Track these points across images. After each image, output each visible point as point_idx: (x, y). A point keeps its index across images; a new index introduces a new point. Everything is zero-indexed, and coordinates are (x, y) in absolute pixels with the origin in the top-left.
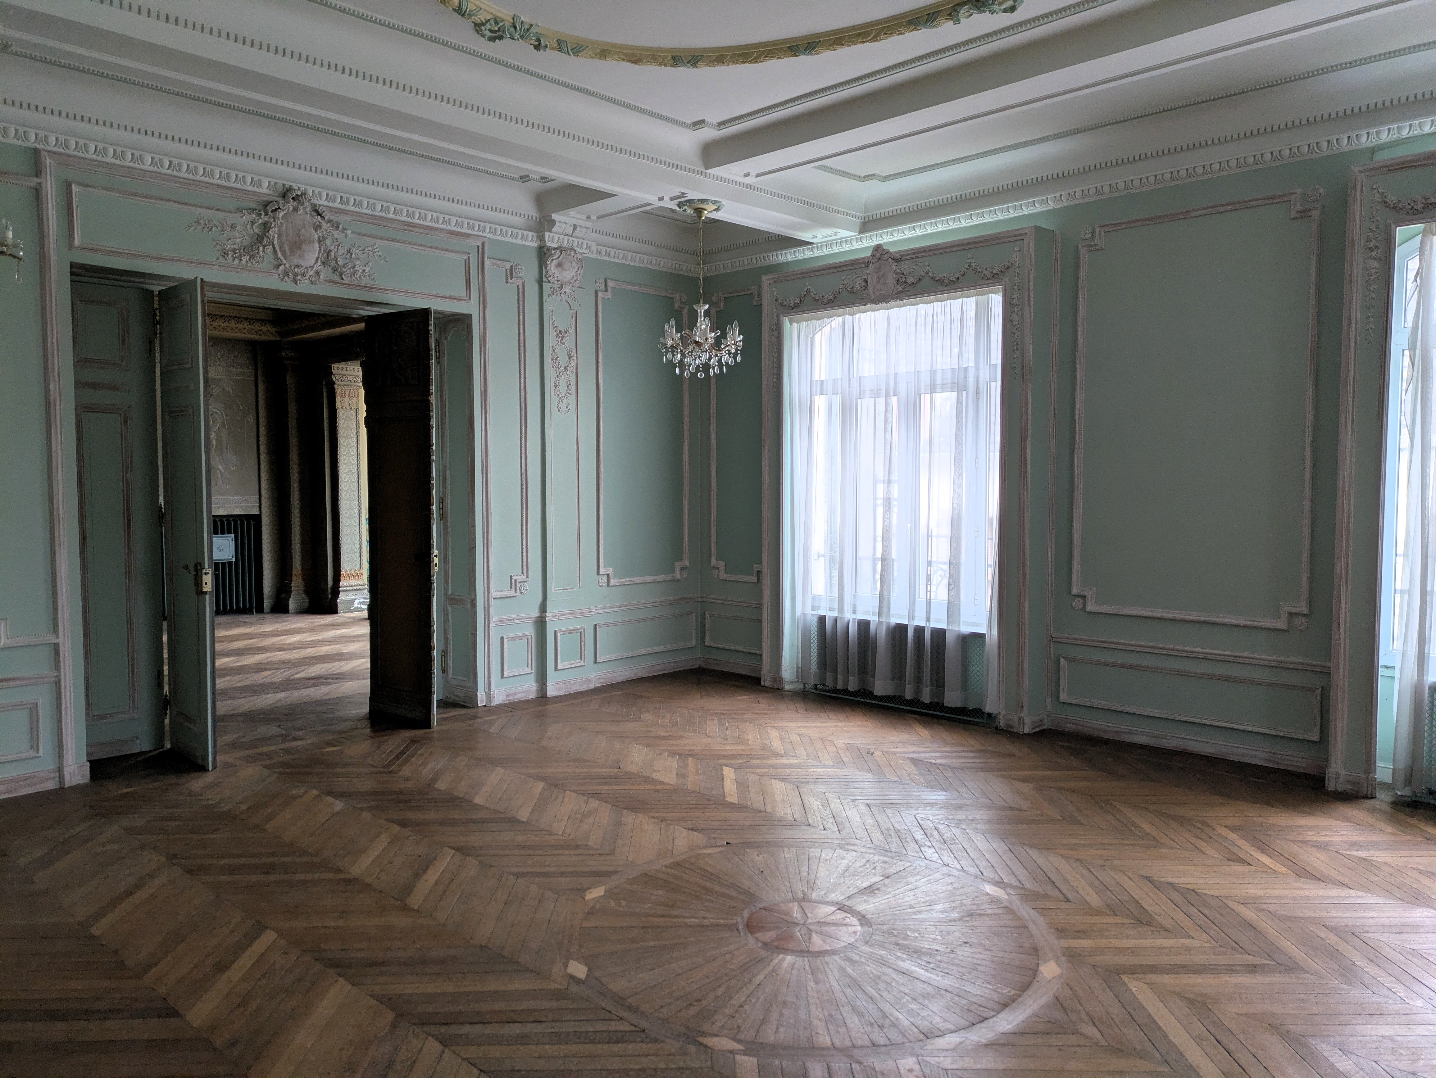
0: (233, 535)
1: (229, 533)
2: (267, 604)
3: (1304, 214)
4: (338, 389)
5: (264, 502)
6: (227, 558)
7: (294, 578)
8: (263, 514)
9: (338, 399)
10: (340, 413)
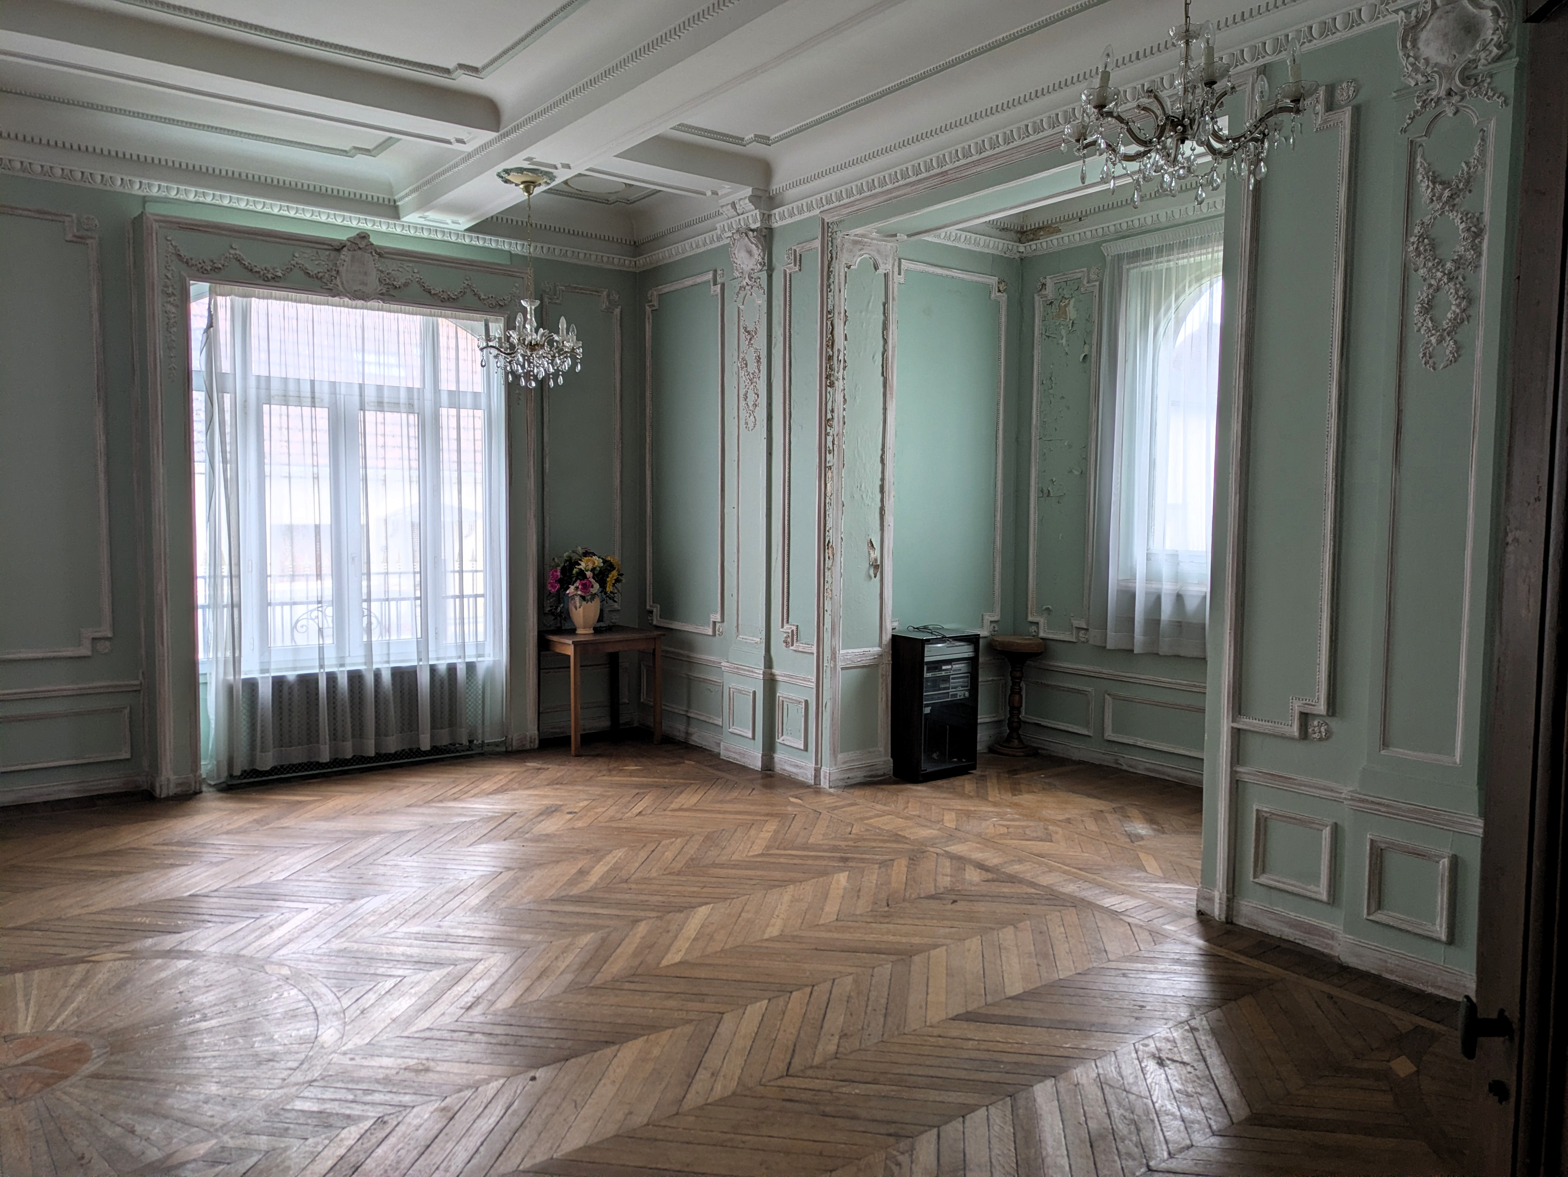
3: (80, 240)
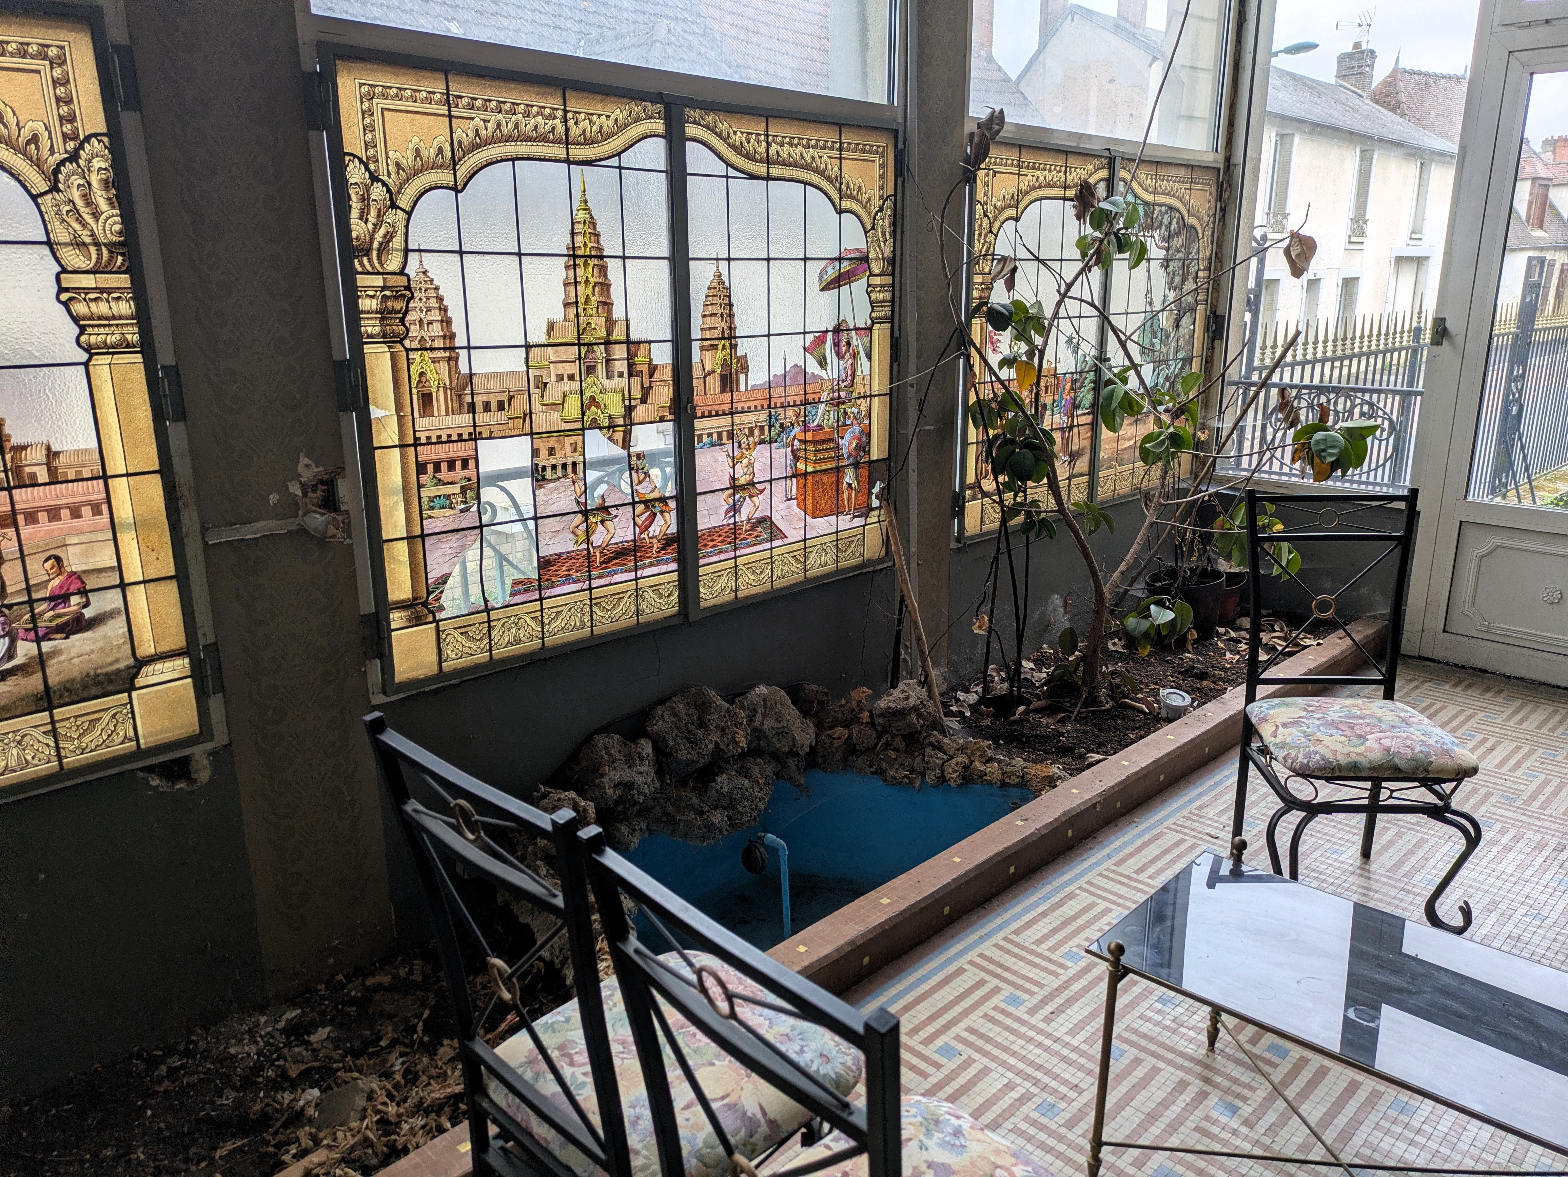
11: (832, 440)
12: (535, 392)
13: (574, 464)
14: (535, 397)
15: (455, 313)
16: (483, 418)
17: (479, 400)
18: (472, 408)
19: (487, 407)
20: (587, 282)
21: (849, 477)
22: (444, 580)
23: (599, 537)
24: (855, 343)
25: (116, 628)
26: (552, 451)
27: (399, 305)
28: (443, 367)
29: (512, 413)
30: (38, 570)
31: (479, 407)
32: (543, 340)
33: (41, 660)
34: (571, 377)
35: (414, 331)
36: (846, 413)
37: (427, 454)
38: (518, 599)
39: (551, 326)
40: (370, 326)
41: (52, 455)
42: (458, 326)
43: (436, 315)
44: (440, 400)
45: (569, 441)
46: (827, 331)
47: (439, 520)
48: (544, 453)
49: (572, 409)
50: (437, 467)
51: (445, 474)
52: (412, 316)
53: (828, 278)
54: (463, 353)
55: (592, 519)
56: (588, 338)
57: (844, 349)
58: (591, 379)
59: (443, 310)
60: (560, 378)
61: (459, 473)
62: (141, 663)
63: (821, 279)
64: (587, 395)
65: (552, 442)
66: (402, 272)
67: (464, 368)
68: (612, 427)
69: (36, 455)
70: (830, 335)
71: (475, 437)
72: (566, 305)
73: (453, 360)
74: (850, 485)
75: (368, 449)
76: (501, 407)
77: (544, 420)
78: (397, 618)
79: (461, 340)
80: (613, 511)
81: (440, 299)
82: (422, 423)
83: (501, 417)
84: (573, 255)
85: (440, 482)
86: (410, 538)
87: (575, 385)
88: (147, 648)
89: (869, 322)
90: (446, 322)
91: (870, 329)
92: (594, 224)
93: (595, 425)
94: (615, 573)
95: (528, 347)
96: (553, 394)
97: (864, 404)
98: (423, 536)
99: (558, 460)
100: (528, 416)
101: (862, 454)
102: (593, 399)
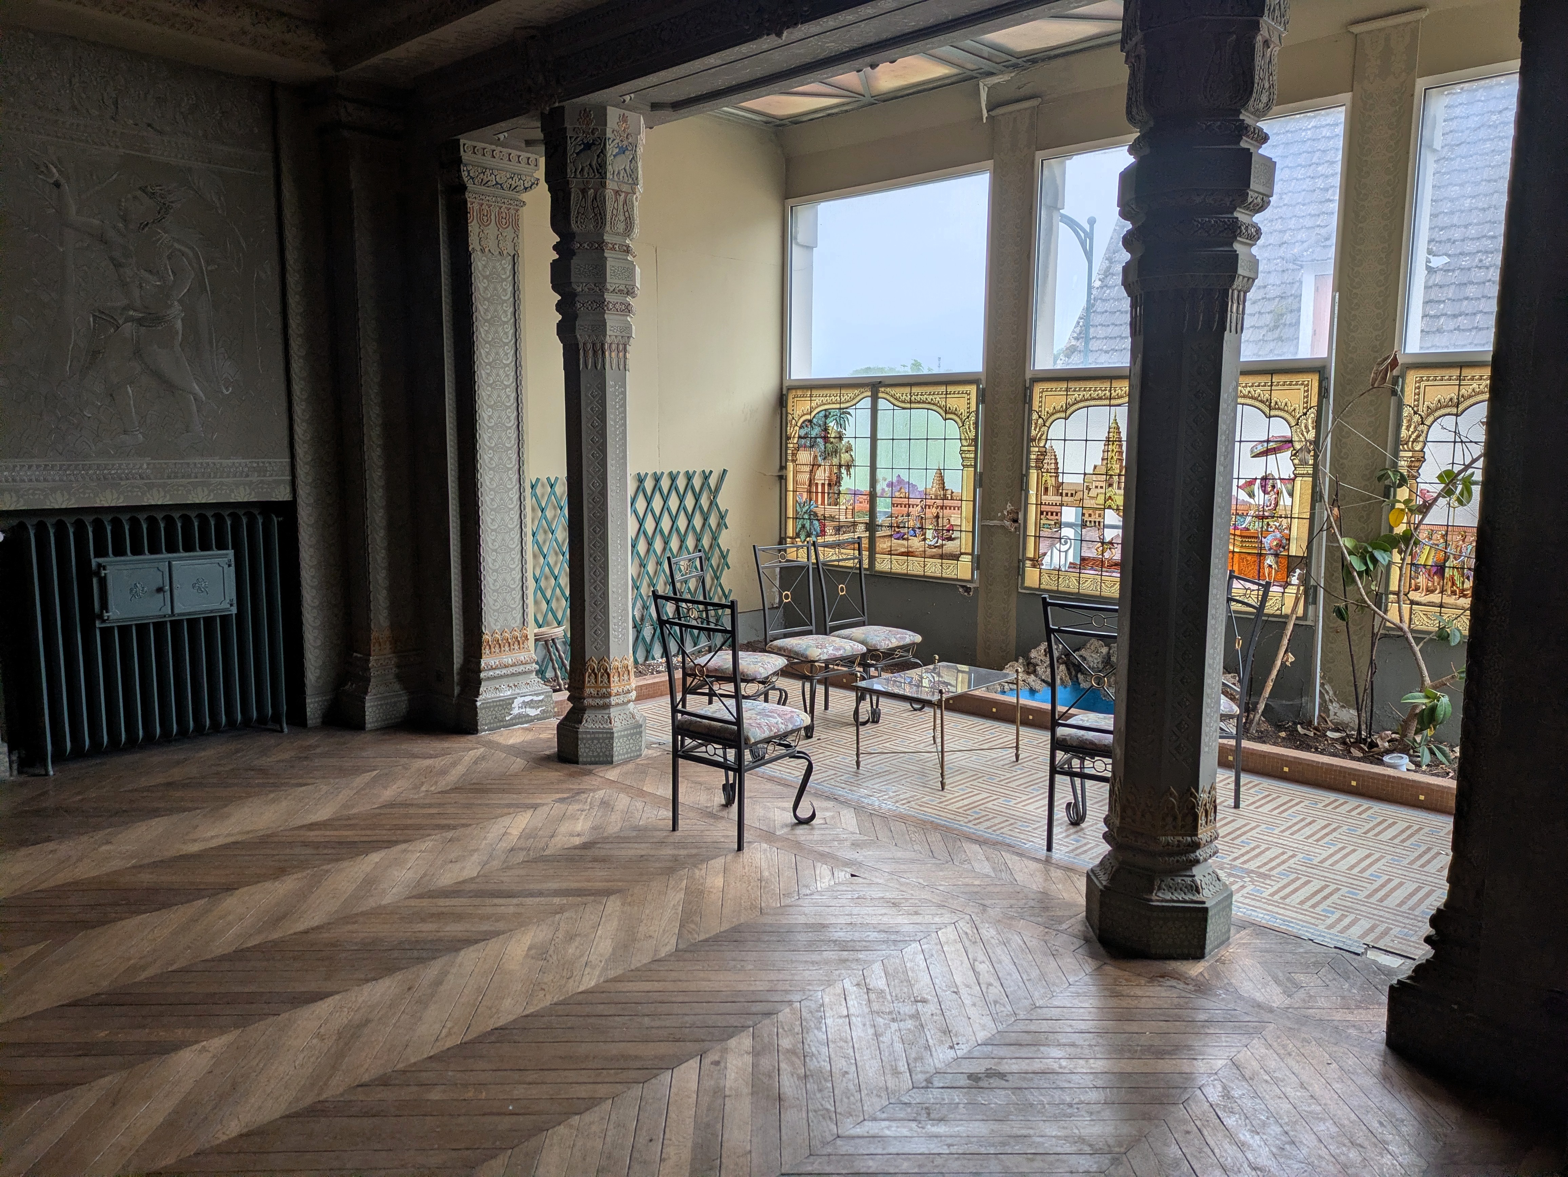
0: (231, 553)
1: (221, 546)
2: (313, 706)
4: (473, 204)
5: (302, 471)
6: (215, 606)
7: (374, 648)
8: (299, 500)
9: (473, 227)
10: (479, 263)
11: (1257, 537)
12: (1086, 492)
13: (1099, 522)
14: (1086, 493)
15: (1060, 461)
16: (1065, 498)
17: (1064, 492)
18: (1061, 494)
19: (1067, 495)
20: (1113, 451)
21: (1270, 560)
22: (1045, 554)
23: (1107, 555)
24: (1279, 486)
25: (957, 542)
26: (1090, 515)
27: (1042, 457)
28: (1053, 479)
29: (1076, 498)
30: (946, 521)
31: (1064, 494)
32: (1091, 472)
33: (942, 545)
34: (1102, 487)
35: (1045, 466)
36: (1268, 524)
37: (1044, 508)
38: (1071, 570)
39: (1095, 467)
40: (1033, 464)
41: (952, 492)
42: (1060, 465)
43: (1053, 461)
44: (1051, 490)
45: (1098, 512)
46: (1256, 479)
47: (1045, 533)
48: (1087, 515)
49: (1101, 499)
50: (1047, 514)
51: (1049, 517)
52: (1045, 461)
53: (1257, 451)
54: (1061, 475)
55: (1105, 546)
56: (1111, 472)
57: (1269, 489)
58: (1110, 489)
59: (1056, 459)
60: (1096, 487)
61: (1054, 517)
62: (962, 554)
63: (1252, 451)
64: (1108, 495)
65: (1091, 512)
66: (1044, 447)
67: (1060, 480)
68: (1118, 509)
69: (949, 492)
70: (1258, 481)
71: (1061, 505)
72: (1103, 459)
73: (1057, 477)
74: (1270, 566)
75: (1027, 504)
76: (1072, 495)
77: (1088, 503)
78: (1028, 563)
79: (1060, 470)
80: (1115, 545)
81: (1055, 456)
82: (1044, 497)
83: (1071, 499)
84: (1108, 440)
85: (1047, 519)
86: (1035, 536)
87: (1103, 491)
88: (963, 551)
89: (1292, 476)
90: (1056, 463)
91: (1294, 480)
92: (1118, 428)
93: (1110, 507)
94: (1114, 572)
95: (1085, 474)
96: (1093, 493)
97: (1285, 522)
98: (1039, 537)
99: (1092, 519)
100: (1082, 500)
101: (1282, 549)
102: (1110, 497)
